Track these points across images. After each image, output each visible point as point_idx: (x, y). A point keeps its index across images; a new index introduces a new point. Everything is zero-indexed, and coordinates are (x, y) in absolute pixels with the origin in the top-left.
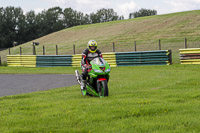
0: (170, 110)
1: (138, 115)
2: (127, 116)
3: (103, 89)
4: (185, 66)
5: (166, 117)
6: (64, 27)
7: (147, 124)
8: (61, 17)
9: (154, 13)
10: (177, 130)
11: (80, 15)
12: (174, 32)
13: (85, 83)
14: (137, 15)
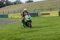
0: (38, 30)
1: (28, 32)
2: (25, 32)
3: (30, 26)
4: (42, 17)
5: (36, 32)
6: (5, 6)
7: (31, 35)
8: (5, 3)
9: (33, 1)
10: (40, 36)
11: (10, 2)
12: (39, 7)
13: (23, 24)
14: (27, 2)
